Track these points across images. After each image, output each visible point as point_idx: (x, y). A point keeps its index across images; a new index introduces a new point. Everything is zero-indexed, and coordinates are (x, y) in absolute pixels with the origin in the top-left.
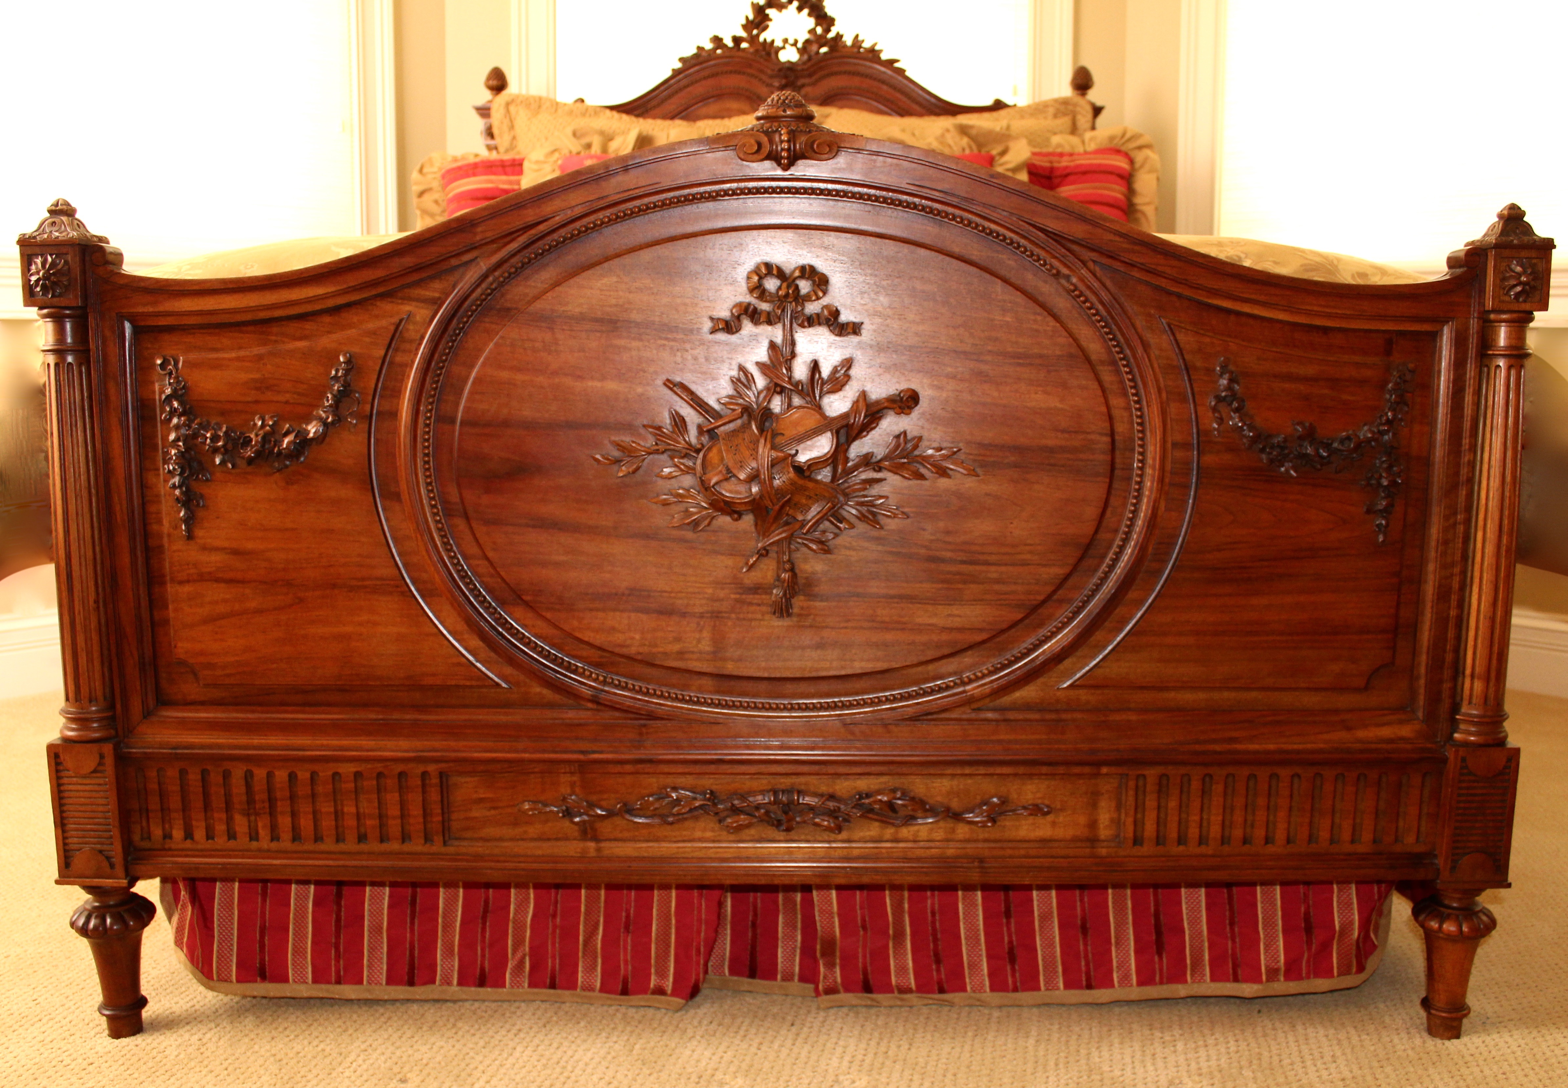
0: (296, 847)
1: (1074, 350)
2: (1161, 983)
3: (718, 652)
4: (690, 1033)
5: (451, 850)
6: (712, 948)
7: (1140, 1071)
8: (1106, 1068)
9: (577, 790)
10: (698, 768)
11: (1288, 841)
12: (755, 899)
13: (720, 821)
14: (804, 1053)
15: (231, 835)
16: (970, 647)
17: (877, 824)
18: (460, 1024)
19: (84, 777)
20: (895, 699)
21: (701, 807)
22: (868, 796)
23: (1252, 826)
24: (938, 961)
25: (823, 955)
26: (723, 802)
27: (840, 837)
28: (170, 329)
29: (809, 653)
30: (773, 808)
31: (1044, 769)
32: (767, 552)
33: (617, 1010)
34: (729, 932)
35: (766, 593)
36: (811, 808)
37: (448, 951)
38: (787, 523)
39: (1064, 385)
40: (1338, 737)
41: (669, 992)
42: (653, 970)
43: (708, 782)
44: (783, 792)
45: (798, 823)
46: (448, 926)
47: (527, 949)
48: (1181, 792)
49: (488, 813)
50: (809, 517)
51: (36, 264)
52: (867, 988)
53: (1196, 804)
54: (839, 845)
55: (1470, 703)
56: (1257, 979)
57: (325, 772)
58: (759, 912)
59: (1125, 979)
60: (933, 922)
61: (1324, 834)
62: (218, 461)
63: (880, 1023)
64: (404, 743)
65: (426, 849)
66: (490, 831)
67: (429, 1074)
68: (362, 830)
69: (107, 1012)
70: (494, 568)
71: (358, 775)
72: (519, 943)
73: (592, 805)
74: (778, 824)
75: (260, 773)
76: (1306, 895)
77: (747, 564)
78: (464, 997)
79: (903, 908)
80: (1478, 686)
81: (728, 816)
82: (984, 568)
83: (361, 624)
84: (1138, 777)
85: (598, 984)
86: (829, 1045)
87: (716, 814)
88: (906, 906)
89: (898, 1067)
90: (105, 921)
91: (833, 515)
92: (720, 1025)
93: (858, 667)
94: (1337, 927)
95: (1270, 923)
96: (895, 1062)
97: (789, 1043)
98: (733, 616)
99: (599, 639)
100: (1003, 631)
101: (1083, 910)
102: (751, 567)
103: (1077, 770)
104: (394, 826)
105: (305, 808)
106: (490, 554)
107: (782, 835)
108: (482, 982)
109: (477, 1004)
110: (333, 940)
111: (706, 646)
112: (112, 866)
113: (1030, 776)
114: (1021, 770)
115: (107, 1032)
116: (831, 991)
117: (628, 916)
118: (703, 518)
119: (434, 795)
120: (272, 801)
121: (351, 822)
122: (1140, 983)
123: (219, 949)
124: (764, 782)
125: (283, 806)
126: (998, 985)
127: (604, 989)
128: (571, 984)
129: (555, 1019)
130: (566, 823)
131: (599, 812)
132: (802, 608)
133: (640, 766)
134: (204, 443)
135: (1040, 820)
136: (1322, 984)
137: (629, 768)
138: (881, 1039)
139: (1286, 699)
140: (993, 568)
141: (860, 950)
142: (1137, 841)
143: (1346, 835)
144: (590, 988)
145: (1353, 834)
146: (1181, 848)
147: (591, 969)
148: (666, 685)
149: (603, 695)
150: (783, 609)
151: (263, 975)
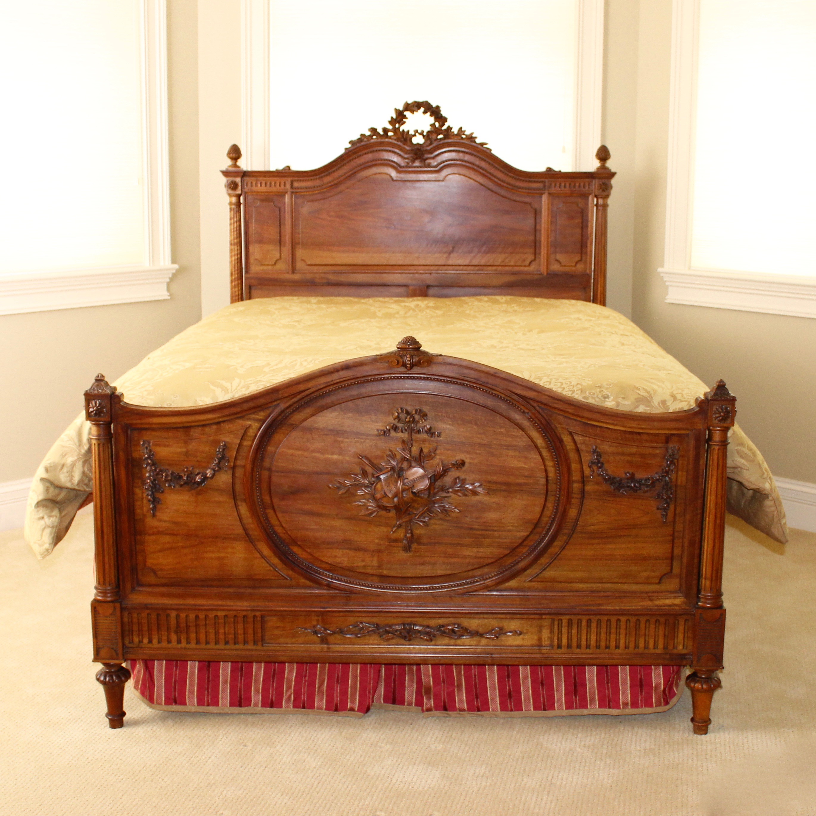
0: (198, 646)
1: (530, 443)
2: (576, 708)
3: (380, 567)
4: (366, 727)
5: (265, 648)
6: (375, 691)
7: (559, 745)
8: (545, 743)
9: (320, 623)
10: (371, 614)
11: (625, 648)
12: (395, 668)
13: (380, 636)
14: (416, 735)
15: (169, 641)
16: (487, 565)
17: (447, 638)
18: (264, 723)
19: (106, 617)
20: (455, 586)
21: (372, 631)
22: (443, 626)
23: (610, 641)
24: (477, 697)
25: (426, 694)
26: (381, 628)
27: (431, 643)
28: (146, 429)
29: (418, 567)
30: (403, 631)
31: (518, 616)
32: (401, 526)
33: (334, 718)
34: (383, 683)
35: (401, 542)
36: (419, 631)
37: (257, 691)
38: (409, 514)
39: (526, 458)
40: (647, 603)
41: (356, 709)
42: (349, 700)
43: (375, 620)
44: (407, 624)
45: (414, 637)
46: (257, 680)
47: (292, 692)
48: (578, 626)
49: (281, 633)
50: (418, 512)
51: (92, 404)
52: (445, 709)
53: (584, 632)
54: (432, 647)
55: (704, 590)
56: (618, 707)
57: (212, 615)
58: (397, 674)
59: (560, 706)
60: (475, 680)
61: (642, 645)
62: (167, 485)
63: (449, 724)
64: (246, 604)
65: (254, 647)
66: (282, 640)
67: (256, 743)
68: (227, 639)
69: (110, 717)
70: (286, 531)
71: (225, 616)
72: (289, 688)
73: (326, 629)
74: (405, 638)
75: (183, 615)
76: (640, 671)
77: (392, 530)
78: (264, 712)
79: (461, 673)
80: (708, 583)
81: (384, 634)
82: (492, 532)
83: (228, 553)
84: (559, 620)
85: (324, 707)
86: (427, 733)
87: (379, 633)
88: (463, 672)
89: (456, 741)
90: (113, 678)
91: (429, 511)
92: (379, 724)
93: (440, 572)
94: (654, 685)
95: (625, 683)
96: (454, 739)
97: (409, 732)
98: (386, 551)
99: (330, 560)
100: (501, 558)
101: (542, 676)
102: (394, 532)
103: (532, 616)
104: (241, 638)
105: (202, 630)
106: (284, 525)
107: (407, 643)
108: (272, 706)
109: (270, 716)
110: (206, 687)
111: (375, 563)
112: (117, 654)
113: (513, 619)
114: (508, 616)
115: (108, 726)
116: (429, 710)
117: (338, 677)
118: (374, 512)
119: (258, 625)
120: (188, 627)
121: (222, 637)
122: (567, 708)
123: (157, 690)
124: (399, 620)
125: (193, 629)
126: (504, 708)
127: (327, 709)
128: (312, 707)
129: (306, 721)
130: (315, 637)
131: (329, 632)
132: (416, 548)
133: (347, 613)
134: (162, 477)
135: (517, 637)
136: (648, 710)
137: (342, 614)
138: (450, 730)
139: (625, 587)
140: (496, 533)
141: (442, 692)
142: (559, 646)
143: (651, 645)
144: (320, 708)
145: (654, 645)
146: (578, 650)
147: (321, 700)
148: (358, 579)
149: (331, 584)
150: (407, 549)
151: (176, 702)
